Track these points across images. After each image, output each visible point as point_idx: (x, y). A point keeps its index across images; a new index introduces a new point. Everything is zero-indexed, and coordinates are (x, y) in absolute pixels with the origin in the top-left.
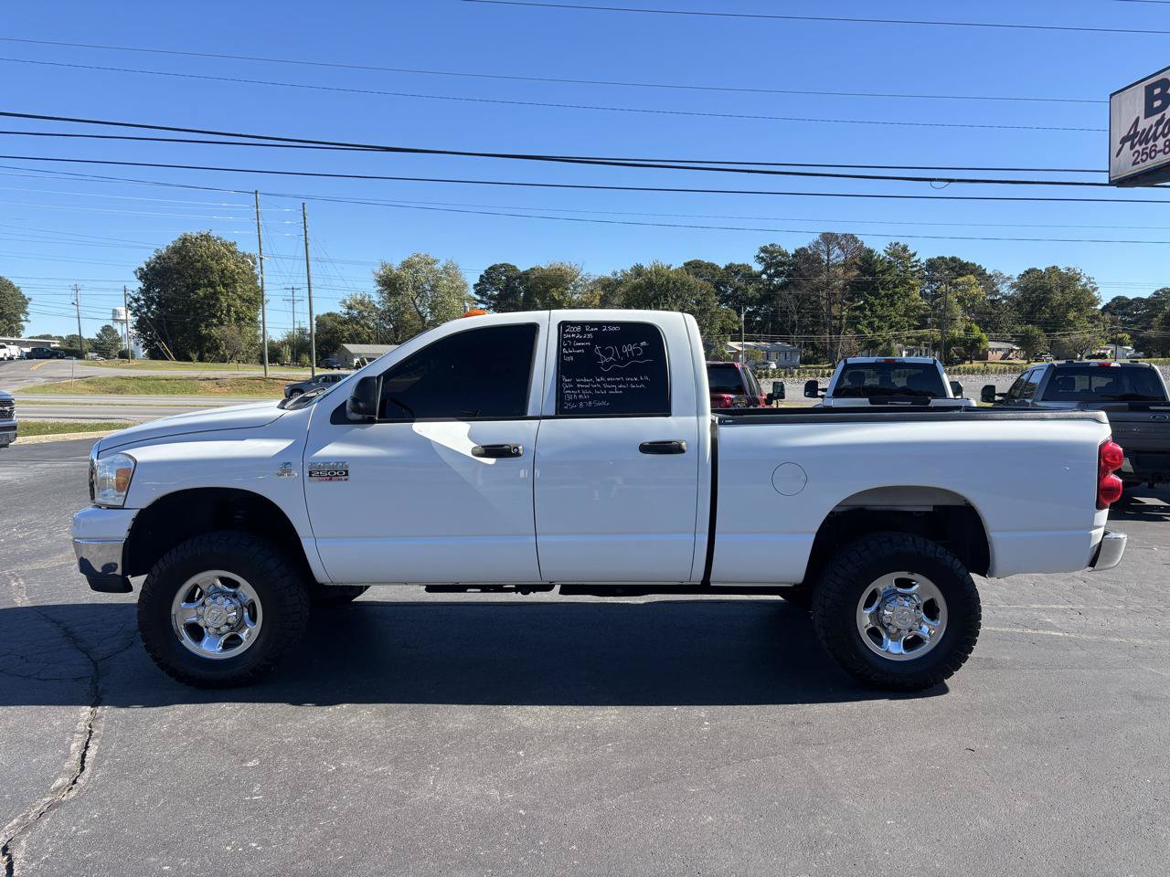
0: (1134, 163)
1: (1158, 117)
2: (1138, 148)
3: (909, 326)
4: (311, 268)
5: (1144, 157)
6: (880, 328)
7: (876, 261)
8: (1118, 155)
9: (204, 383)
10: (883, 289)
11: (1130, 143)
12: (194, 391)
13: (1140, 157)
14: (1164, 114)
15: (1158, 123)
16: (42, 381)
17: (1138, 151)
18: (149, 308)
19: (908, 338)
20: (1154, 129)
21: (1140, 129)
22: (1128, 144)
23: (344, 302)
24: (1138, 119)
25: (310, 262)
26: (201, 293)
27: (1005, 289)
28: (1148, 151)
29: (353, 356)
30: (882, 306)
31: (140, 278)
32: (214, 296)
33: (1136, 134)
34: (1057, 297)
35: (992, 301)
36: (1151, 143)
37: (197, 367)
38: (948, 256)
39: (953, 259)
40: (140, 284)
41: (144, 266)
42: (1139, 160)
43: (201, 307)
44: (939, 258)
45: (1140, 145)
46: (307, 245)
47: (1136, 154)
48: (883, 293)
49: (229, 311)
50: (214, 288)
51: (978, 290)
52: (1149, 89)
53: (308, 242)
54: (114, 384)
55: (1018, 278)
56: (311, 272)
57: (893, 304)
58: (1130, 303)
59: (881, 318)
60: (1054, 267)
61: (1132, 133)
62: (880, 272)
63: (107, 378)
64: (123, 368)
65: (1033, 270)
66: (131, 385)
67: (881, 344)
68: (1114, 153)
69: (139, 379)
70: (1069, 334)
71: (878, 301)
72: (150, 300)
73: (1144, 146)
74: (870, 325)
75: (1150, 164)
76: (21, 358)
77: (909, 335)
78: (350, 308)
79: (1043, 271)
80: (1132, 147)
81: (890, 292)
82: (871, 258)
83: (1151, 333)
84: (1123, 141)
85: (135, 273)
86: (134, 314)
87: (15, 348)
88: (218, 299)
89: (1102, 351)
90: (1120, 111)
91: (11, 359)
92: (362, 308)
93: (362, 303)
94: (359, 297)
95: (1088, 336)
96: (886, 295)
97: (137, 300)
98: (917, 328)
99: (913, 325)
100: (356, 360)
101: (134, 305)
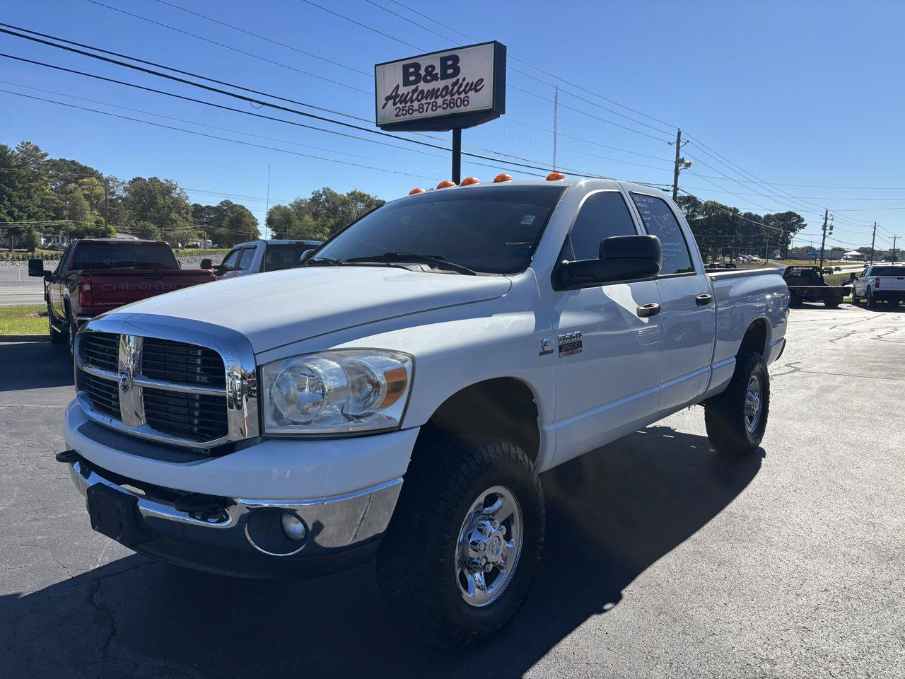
0: (397, 115)
1: (413, 87)
2: (398, 105)
3: (47, 216)
5: (404, 112)
6: (20, 218)
7: (11, 156)
8: (383, 108)
10: (19, 182)
11: (393, 101)
13: (401, 112)
14: (418, 87)
15: (414, 91)
17: (399, 108)
19: (46, 227)
20: (410, 95)
21: (400, 92)
22: (391, 102)
24: (398, 86)
27: (121, 192)
28: (407, 108)
30: (20, 197)
33: (397, 96)
34: (161, 201)
35: (111, 201)
36: (409, 104)
38: (69, 159)
39: (73, 162)
42: (400, 113)
44: (61, 160)
45: (401, 104)
47: (398, 110)
48: (20, 186)
51: (100, 190)
52: (406, 68)
55: (129, 183)
57: (30, 197)
58: (203, 209)
59: (20, 208)
60: (154, 178)
61: (394, 94)
62: (16, 166)
65: (139, 179)
67: (24, 231)
68: (380, 106)
70: (173, 230)
71: (15, 192)
73: (403, 105)
74: (10, 214)
75: (408, 117)
77: (46, 225)
79: (147, 180)
80: (395, 104)
81: (26, 186)
82: (6, 153)
83: (221, 230)
84: (388, 99)
89: (195, 243)
90: (384, 78)
95: (186, 231)
96: (22, 188)
98: (53, 219)
99: (50, 216)
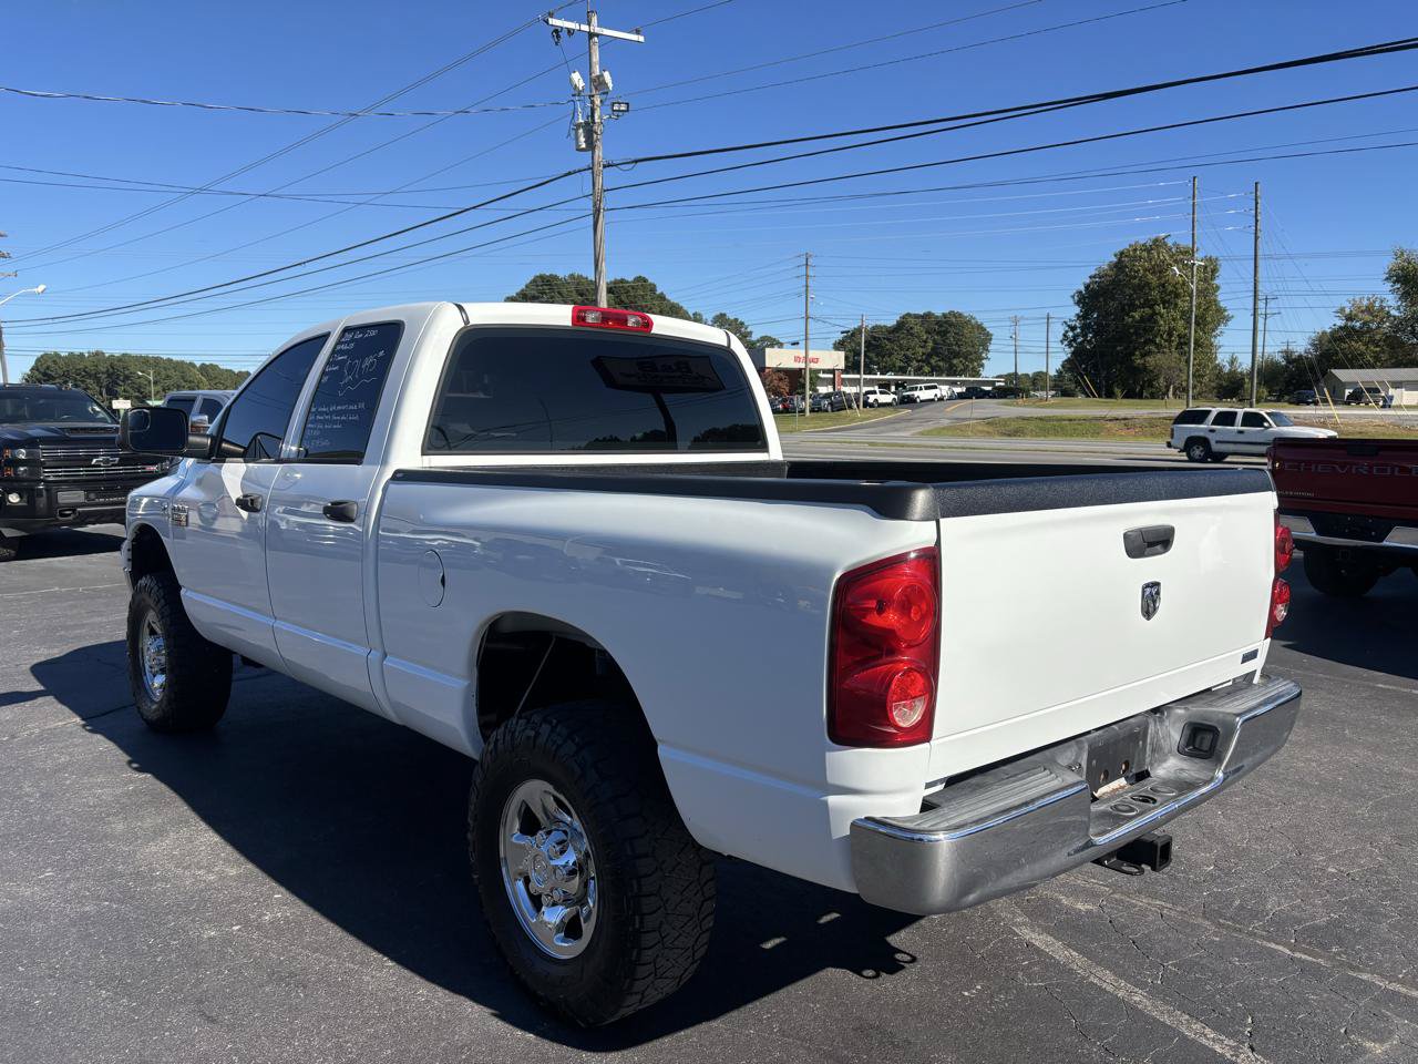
4: (1259, 269)
9: (1109, 424)
12: (1096, 434)
16: (946, 422)
18: (1085, 336)
23: (1342, 310)
25: (1260, 262)
26: (1137, 315)
29: (1344, 385)
31: (1078, 303)
32: (1152, 318)
37: (1120, 404)
40: (1077, 310)
41: (1082, 288)
43: (1136, 333)
46: (1256, 238)
49: (1170, 335)
50: (1151, 307)
53: (1259, 234)
54: (1014, 426)
56: (1259, 275)
63: (1009, 419)
64: (1038, 407)
66: (1031, 426)
69: (1041, 419)
72: (1085, 328)
76: (950, 398)
78: (1349, 318)
85: (1073, 297)
86: (1070, 345)
87: (946, 387)
88: (1156, 322)
91: (941, 399)
92: (1367, 317)
93: (1369, 310)
94: (1365, 302)
97: (1073, 328)
100: (1348, 392)
101: (1070, 334)
